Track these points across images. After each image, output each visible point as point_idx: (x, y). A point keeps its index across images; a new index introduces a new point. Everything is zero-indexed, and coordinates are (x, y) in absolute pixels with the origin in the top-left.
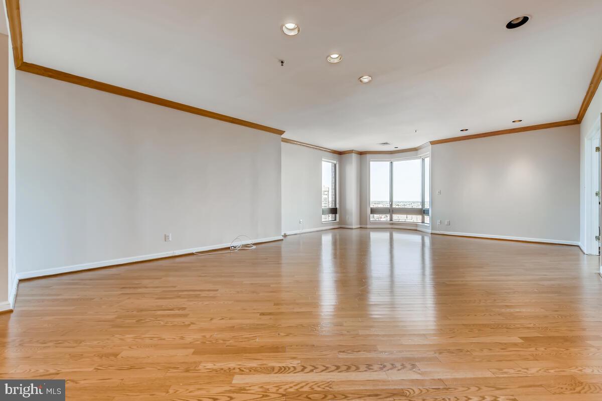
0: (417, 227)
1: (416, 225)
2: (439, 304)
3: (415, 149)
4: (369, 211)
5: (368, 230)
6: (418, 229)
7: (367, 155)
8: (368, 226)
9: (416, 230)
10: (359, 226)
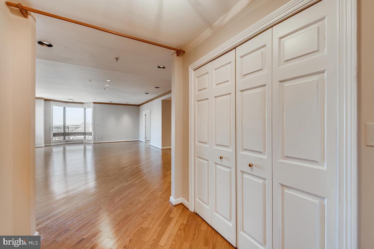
0: (82, 141)
1: (82, 140)
2: (97, 175)
3: (82, 103)
4: (52, 135)
5: (51, 146)
6: (83, 142)
7: (51, 102)
8: (52, 144)
9: (82, 143)
10: (44, 145)
